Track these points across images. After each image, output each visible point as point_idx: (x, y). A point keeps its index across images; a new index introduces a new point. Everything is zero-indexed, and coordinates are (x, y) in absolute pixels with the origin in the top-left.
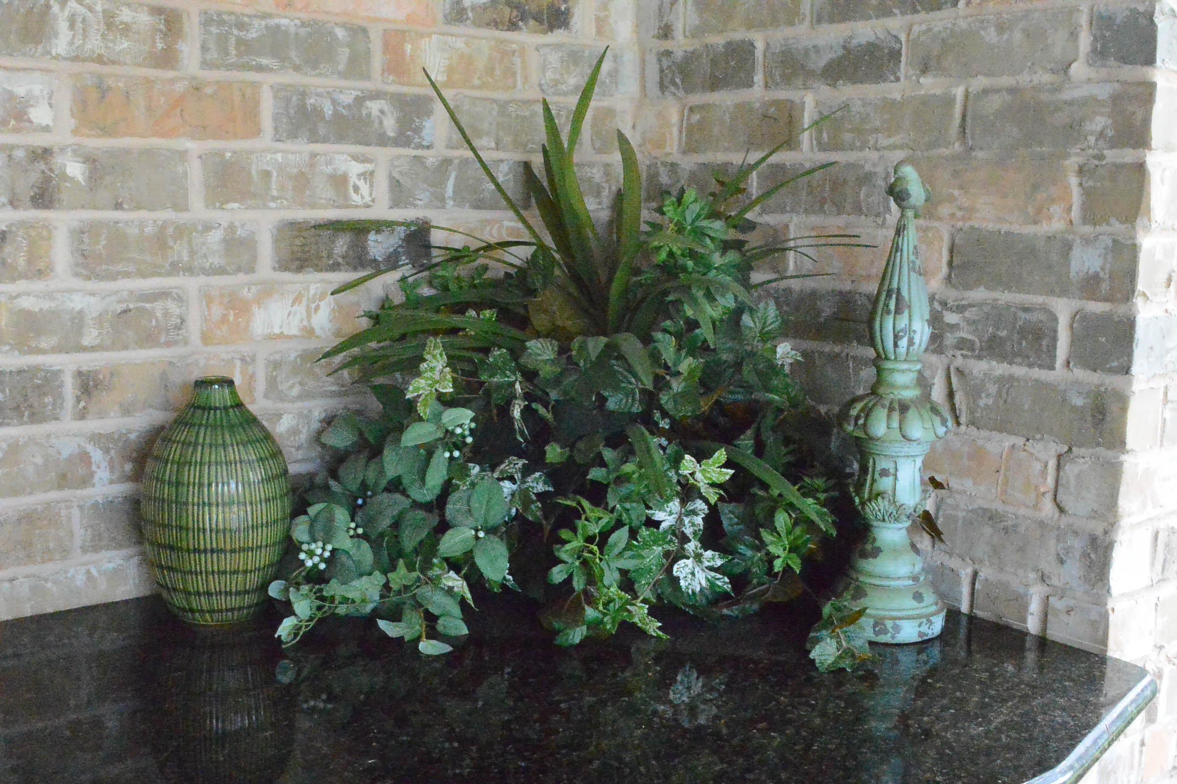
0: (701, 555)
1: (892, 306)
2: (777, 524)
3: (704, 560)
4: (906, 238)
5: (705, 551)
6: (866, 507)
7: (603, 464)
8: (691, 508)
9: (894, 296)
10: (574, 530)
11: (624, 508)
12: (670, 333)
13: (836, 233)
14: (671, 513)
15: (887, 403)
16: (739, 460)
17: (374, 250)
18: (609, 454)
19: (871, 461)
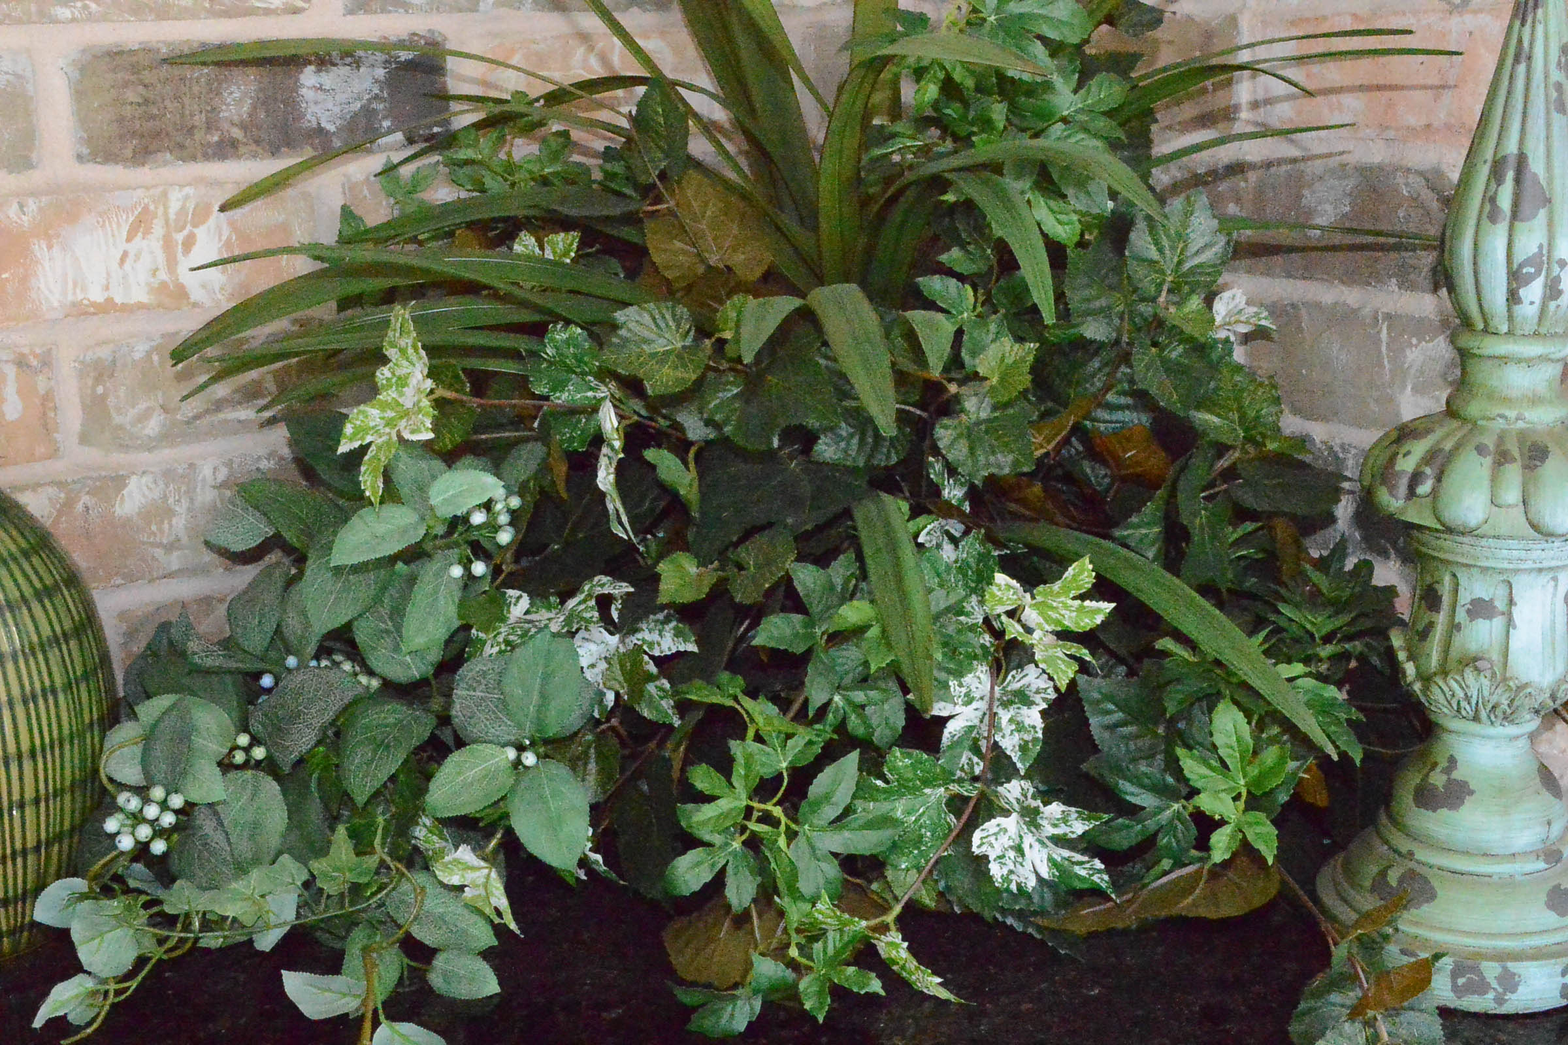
0: (1036, 811)
1: (1505, 201)
2: (1218, 739)
3: (1044, 823)
4: (1540, 29)
5: (1046, 804)
6: (1435, 689)
7: (793, 602)
8: (1016, 686)
9: (1510, 175)
10: (725, 766)
11: (849, 702)
12: (961, 278)
14: (969, 700)
15: (1490, 442)
16: (1127, 580)
17: (313, 108)
18: (806, 577)
19: (1447, 578)
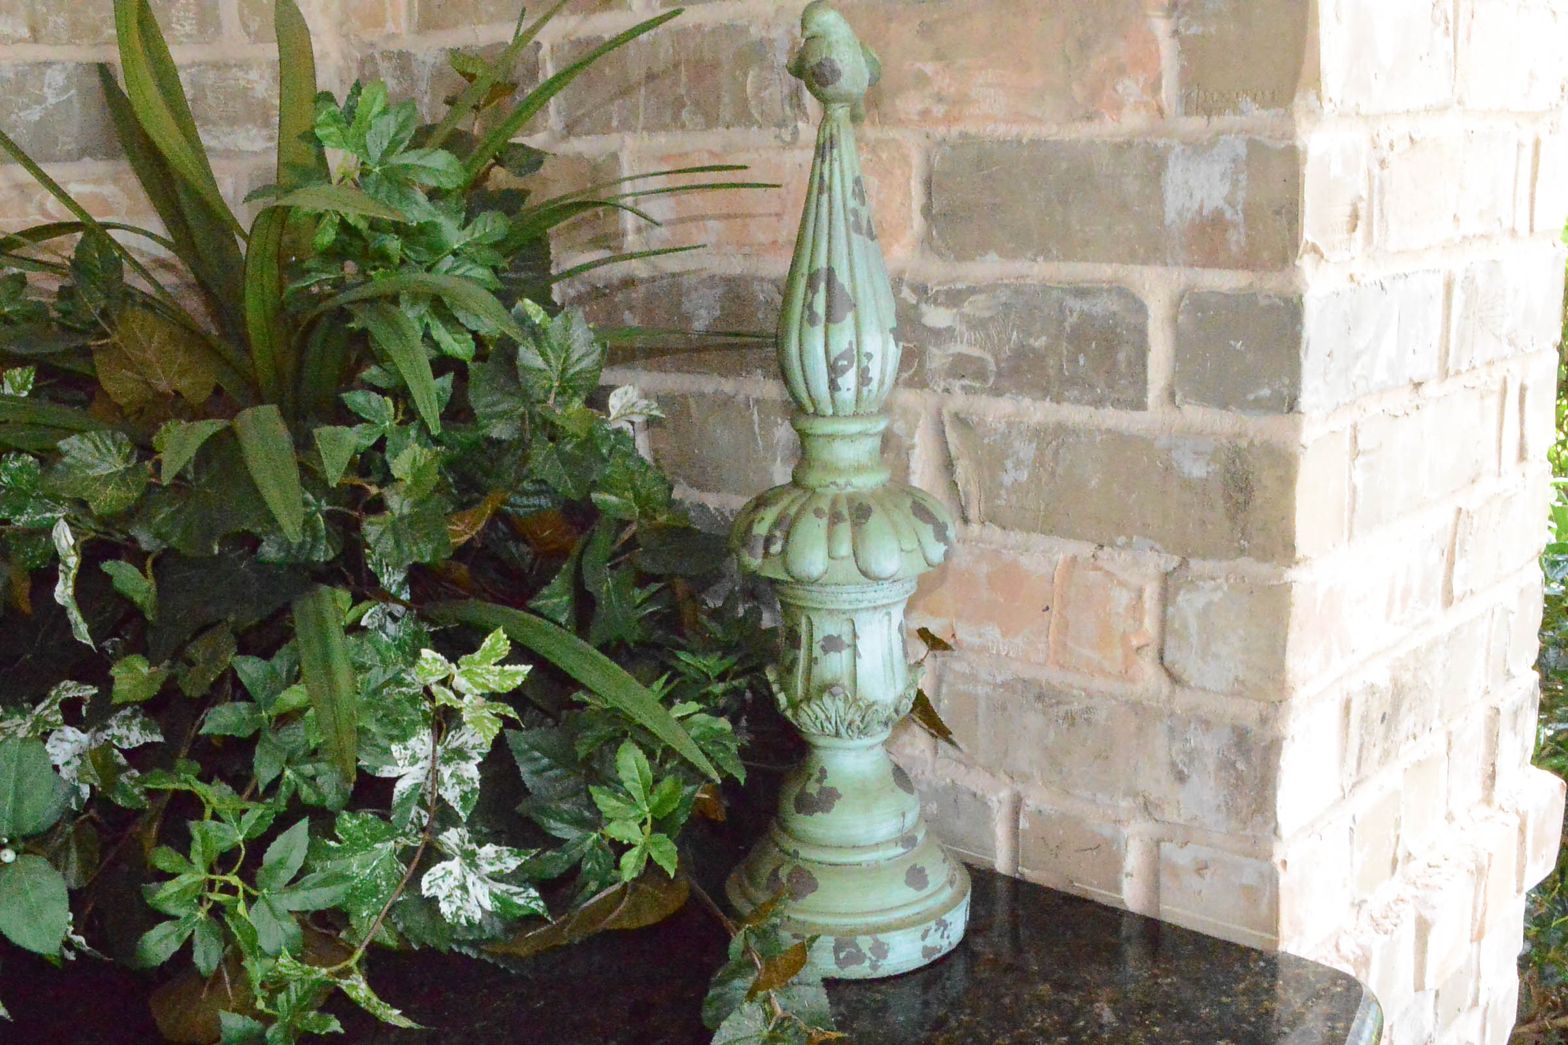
0: (473, 854)
1: (820, 307)
2: (623, 775)
3: (482, 863)
4: (836, 165)
5: (481, 844)
6: (802, 714)
7: (241, 692)
8: (455, 744)
9: (822, 286)
11: (300, 775)
13: (707, 164)
14: (414, 760)
15: (825, 505)
16: (539, 644)
18: (250, 669)
19: (804, 621)
